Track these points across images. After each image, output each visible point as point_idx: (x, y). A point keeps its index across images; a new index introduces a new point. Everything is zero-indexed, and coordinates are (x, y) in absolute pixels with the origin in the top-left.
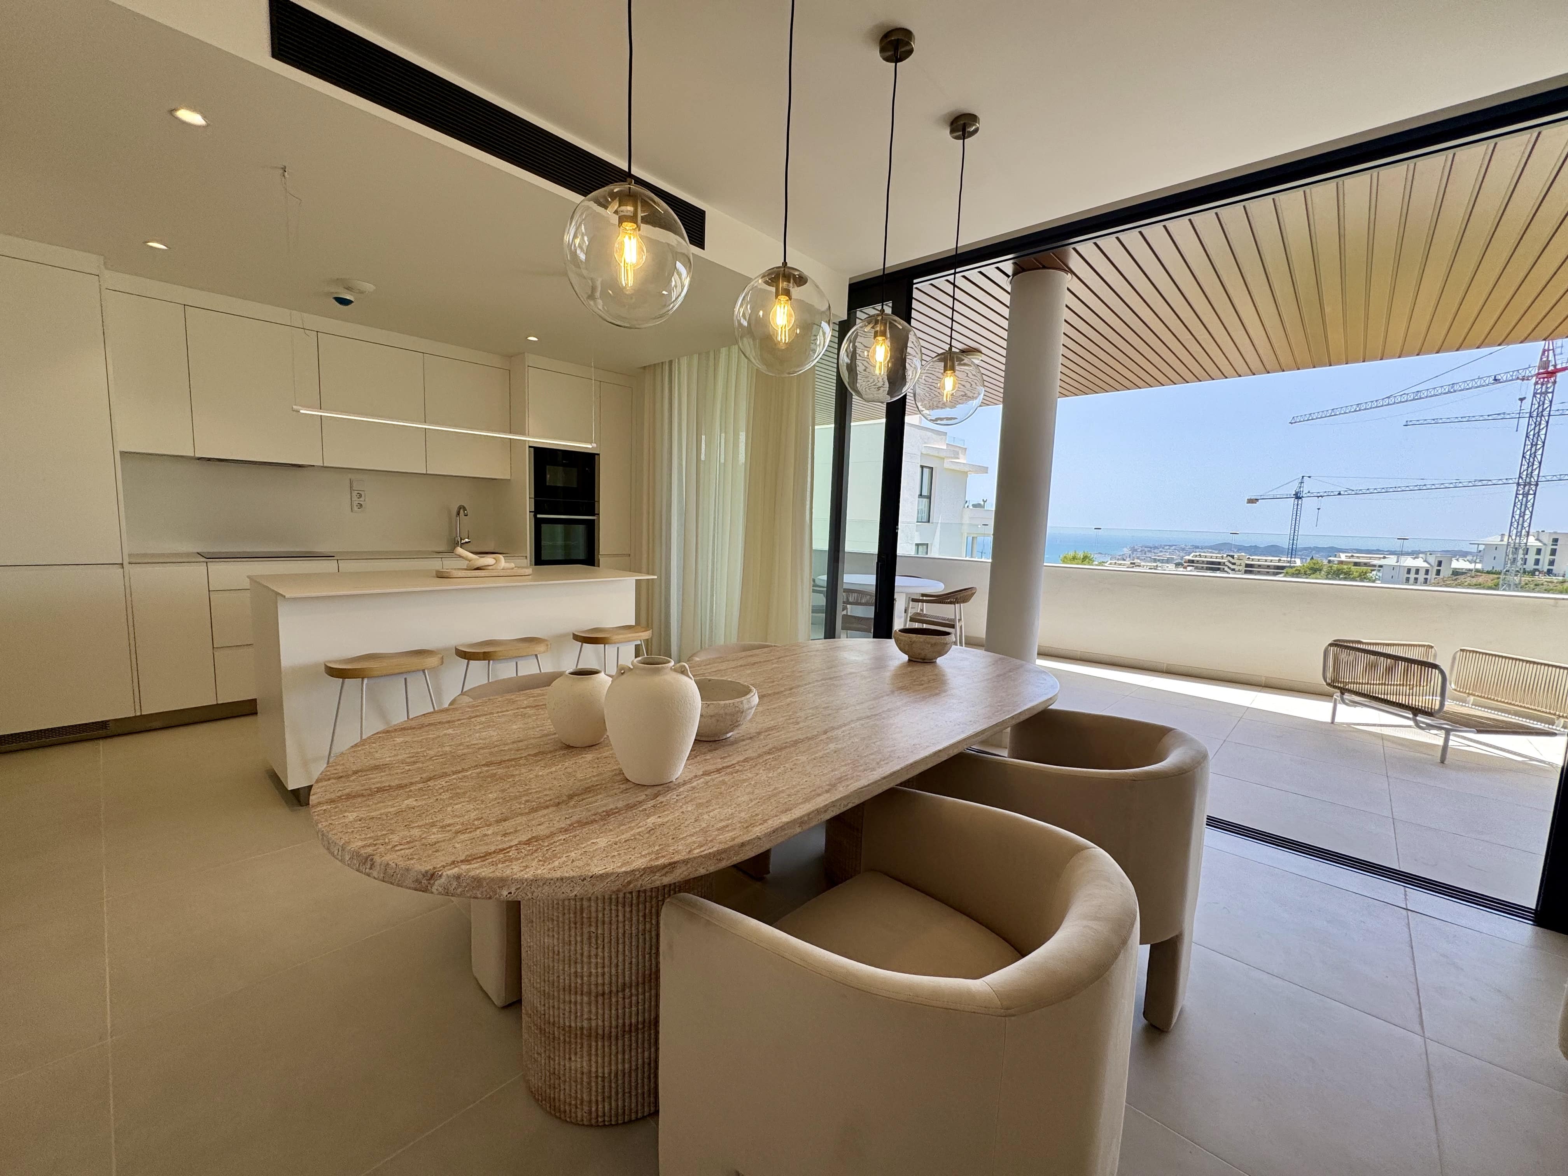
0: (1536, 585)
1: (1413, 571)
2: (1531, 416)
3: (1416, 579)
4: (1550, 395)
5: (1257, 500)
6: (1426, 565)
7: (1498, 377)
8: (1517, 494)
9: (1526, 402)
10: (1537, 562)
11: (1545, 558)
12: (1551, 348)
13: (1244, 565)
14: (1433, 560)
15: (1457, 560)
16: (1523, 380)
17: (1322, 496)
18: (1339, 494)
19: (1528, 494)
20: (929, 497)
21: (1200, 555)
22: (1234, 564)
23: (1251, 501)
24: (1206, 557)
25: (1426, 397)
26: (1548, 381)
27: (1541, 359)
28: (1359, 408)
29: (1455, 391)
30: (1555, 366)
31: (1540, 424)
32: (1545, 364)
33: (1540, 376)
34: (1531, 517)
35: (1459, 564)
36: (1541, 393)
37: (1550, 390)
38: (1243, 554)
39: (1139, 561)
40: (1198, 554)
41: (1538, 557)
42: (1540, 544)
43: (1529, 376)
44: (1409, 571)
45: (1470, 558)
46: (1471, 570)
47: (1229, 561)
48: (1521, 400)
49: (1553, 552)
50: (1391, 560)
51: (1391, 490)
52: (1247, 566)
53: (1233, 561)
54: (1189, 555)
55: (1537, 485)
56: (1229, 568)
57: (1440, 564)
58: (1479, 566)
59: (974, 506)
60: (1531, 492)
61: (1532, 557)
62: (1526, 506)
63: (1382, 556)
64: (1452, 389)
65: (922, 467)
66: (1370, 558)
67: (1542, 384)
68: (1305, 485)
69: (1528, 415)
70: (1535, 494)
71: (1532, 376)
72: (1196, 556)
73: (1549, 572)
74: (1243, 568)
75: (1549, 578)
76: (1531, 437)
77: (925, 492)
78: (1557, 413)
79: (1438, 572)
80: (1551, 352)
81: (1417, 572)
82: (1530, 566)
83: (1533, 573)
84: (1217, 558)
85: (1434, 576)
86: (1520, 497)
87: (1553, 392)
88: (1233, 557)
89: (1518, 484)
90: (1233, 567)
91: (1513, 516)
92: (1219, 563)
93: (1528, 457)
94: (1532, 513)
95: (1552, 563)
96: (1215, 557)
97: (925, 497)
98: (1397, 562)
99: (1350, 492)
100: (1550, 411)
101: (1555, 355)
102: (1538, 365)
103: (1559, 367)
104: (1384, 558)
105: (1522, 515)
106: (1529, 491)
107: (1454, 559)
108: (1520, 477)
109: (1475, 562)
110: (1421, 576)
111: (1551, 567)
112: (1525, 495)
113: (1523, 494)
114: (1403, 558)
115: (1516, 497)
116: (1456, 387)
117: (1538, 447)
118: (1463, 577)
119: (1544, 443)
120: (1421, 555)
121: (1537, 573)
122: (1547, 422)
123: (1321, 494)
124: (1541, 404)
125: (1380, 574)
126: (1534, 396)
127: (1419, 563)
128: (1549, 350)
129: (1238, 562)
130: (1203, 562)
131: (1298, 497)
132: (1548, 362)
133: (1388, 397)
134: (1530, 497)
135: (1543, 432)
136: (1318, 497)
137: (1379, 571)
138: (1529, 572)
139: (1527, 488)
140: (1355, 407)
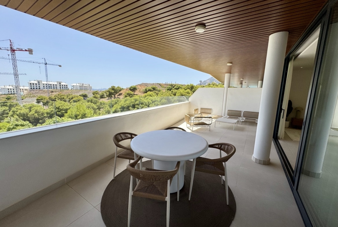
26: (13, 52)
33: (11, 51)
48: (9, 55)
61: (12, 91)
71: (9, 50)
73: (17, 94)
95: (17, 92)
121: (15, 94)
126: (11, 55)
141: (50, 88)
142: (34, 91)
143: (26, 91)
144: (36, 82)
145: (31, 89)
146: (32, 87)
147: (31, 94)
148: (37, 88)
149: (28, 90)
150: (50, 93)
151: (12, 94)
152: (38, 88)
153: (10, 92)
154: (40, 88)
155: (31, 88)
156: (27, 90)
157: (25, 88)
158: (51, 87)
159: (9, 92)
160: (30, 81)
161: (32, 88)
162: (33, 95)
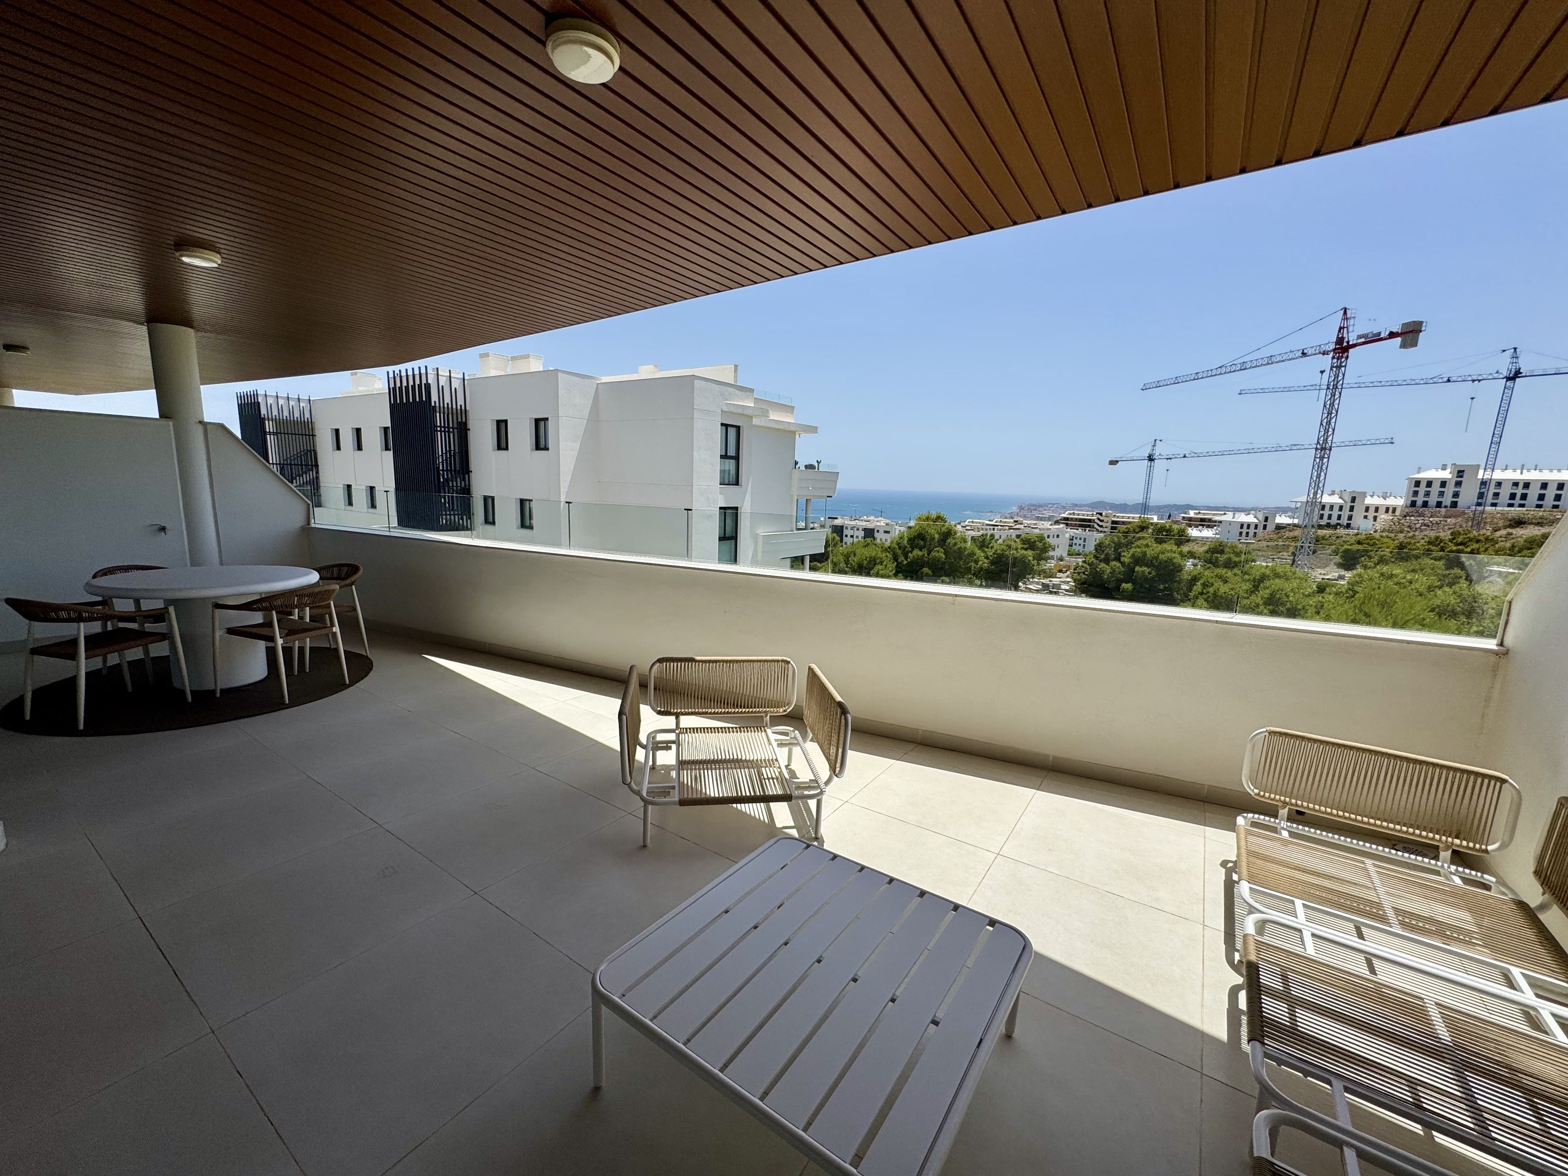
0: (1337, 537)
1: (1245, 526)
2: (1328, 388)
3: (1247, 533)
4: (1343, 369)
5: (1117, 462)
6: (1256, 521)
7: (1305, 351)
8: (1315, 457)
9: (1326, 375)
10: (1339, 517)
11: (1346, 513)
12: (1345, 326)
13: (1110, 522)
14: (1261, 516)
15: (1280, 516)
16: (1324, 354)
17: (1170, 459)
18: (1185, 456)
19: (1324, 457)
20: (737, 458)
21: (1074, 513)
22: (1102, 521)
23: (1113, 463)
24: (1078, 515)
25: (1250, 368)
26: (1342, 357)
27: (1338, 335)
28: (1197, 377)
29: (1272, 363)
30: (1348, 342)
31: (1335, 395)
32: (1340, 340)
33: (1336, 351)
34: (1325, 478)
35: (1282, 519)
36: (1336, 367)
37: (1343, 364)
38: (1110, 512)
39: (1021, 519)
40: (1072, 512)
41: (1340, 513)
42: (1342, 502)
43: (1328, 351)
44: (1242, 526)
45: (1290, 514)
46: (1289, 525)
47: (1099, 519)
48: (1322, 372)
49: (1352, 509)
50: (1229, 517)
51: (1226, 453)
52: (1113, 522)
53: (1101, 518)
54: (1064, 513)
55: (1330, 450)
56: (1098, 525)
57: (1266, 519)
58: (1296, 521)
59: (806, 467)
60: (1326, 456)
61: (1335, 513)
62: (1322, 468)
63: (1223, 513)
64: (1270, 361)
65: (725, 426)
66: (1214, 514)
67: (1338, 359)
68: (1156, 448)
69: (1326, 387)
70: (1329, 458)
71: (1331, 351)
72: (1070, 514)
73: (1348, 526)
74: (1109, 525)
75: (1347, 531)
76: (1328, 406)
77: (732, 452)
78: (1348, 386)
79: (1265, 527)
80: (1345, 329)
81: (1249, 526)
82: (1334, 521)
83: (1335, 527)
84: (1088, 515)
85: (1262, 530)
86: (1318, 460)
87: (1345, 366)
88: (1101, 514)
89: (1317, 449)
90: (1101, 524)
91: (1311, 478)
92: (1090, 521)
93: (1324, 424)
94: (1325, 475)
95: (1350, 518)
96: (1085, 514)
97: (731, 458)
98: (1233, 518)
99: (1193, 454)
100: (1343, 384)
101: (1348, 333)
102: (1335, 340)
103: (1351, 343)
104: (1225, 514)
105: (1319, 476)
106: (1324, 454)
107: (1277, 515)
108: (1318, 442)
109: (1294, 518)
110: (1252, 531)
111: (1349, 522)
112: (1322, 458)
113: (1319, 458)
114: (1237, 514)
115: (1315, 460)
116: (1274, 359)
117: (1333, 415)
118: (1283, 531)
119: (1337, 412)
120: (1252, 512)
121: (1339, 527)
122: (1340, 394)
123: (1170, 456)
124: (1337, 376)
125: (1219, 529)
126: (1331, 369)
127: (1250, 519)
128: (1344, 328)
129: (1105, 519)
130: (1076, 519)
131: (1151, 459)
132: (1343, 338)
133: (1220, 367)
134: (1325, 460)
135: (1337, 402)
136: (1167, 459)
137: (1219, 526)
138: (1332, 526)
139: (1323, 452)
140: (1194, 375)
141: (1517, 501)
142: (1421, 515)
143: (1388, 517)
144: (1446, 475)
145: (1413, 509)
146: (1420, 500)
147: (1401, 532)
148: (1439, 505)
149: (1398, 513)
150: (1505, 527)
151: (1328, 526)
152: (1448, 500)
153: (1326, 517)
154: (1454, 505)
155: (1413, 504)
156: (1394, 510)
157: (1391, 502)
158: (1524, 497)
159: (1322, 517)
160: (1419, 470)
161: (1419, 503)
162: (1411, 534)
